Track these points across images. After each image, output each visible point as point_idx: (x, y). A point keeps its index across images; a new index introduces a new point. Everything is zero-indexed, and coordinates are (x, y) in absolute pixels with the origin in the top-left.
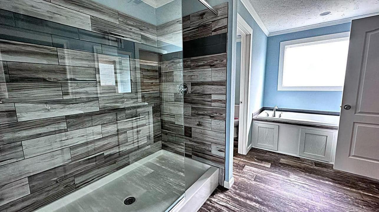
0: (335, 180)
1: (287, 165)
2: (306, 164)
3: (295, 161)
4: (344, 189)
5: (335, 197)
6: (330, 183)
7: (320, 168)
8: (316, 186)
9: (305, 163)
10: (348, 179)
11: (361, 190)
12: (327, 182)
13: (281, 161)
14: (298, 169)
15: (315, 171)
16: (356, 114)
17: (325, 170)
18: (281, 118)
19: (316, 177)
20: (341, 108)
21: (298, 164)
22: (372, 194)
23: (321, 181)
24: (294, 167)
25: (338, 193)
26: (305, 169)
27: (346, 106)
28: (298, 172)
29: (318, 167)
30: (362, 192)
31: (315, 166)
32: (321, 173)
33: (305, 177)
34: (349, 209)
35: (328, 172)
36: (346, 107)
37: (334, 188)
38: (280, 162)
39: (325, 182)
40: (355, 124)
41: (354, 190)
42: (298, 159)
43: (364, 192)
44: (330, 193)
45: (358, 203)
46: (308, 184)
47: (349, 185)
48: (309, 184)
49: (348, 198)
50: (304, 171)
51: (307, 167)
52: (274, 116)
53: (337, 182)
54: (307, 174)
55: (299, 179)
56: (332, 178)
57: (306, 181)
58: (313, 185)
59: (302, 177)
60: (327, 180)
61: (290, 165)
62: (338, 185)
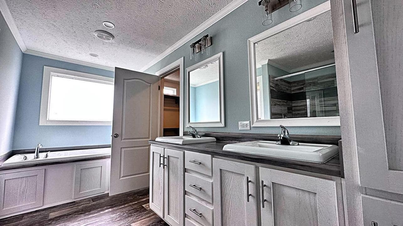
0: (112, 205)
1: (60, 216)
2: (84, 204)
3: (71, 207)
4: (121, 208)
5: (116, 219)
6: (109, 210)
7: (99, 201)
8: (97, 221)
9: (82, 203)
10: (121, 199)
11: (131, 202)
12: (107, 211)
13: (52, 216)
14: (75, 215)
15: (94, 207)
16: (122, 141)
17: (102, 201)
18: (48, 158)
19: (96, 212)
20: (112, 137)
21: (74, 209)
22: (136, 201)
23: (102, 212)
24: (70, 215)
25: (117, 214)
26: (84, 209)
27: (115, 134)
28: (76, 217)
29: (97, 201)
30: (131, 204)
31: (93, 201)
32: (100, 205)
33: (85, 219)
34: (126, 222)
35: (105, 202)
36: (115, 136)
37: (113, 212)
38: (50, 218)
39: (105, 212)
40: (122, 149)
41: (126, 205)
42: (74, 203)
43: (132, 203)
44: (111, 218)
45: (130, 213)
46: (89, 223)
47: (123, 203)
48: (91, 222)
49: (124, 214)
50: (83, 212)
51: (86, 207)
52: (37, 158)
53: (114, 206)
54: (87, 213)
55: (78, 224)
56: (110, 204)
57: (87, 222)
58: (95, 221)
59: (82, 219)
60: (106, 209)
61: (65, 215)
62: (116, 208)
